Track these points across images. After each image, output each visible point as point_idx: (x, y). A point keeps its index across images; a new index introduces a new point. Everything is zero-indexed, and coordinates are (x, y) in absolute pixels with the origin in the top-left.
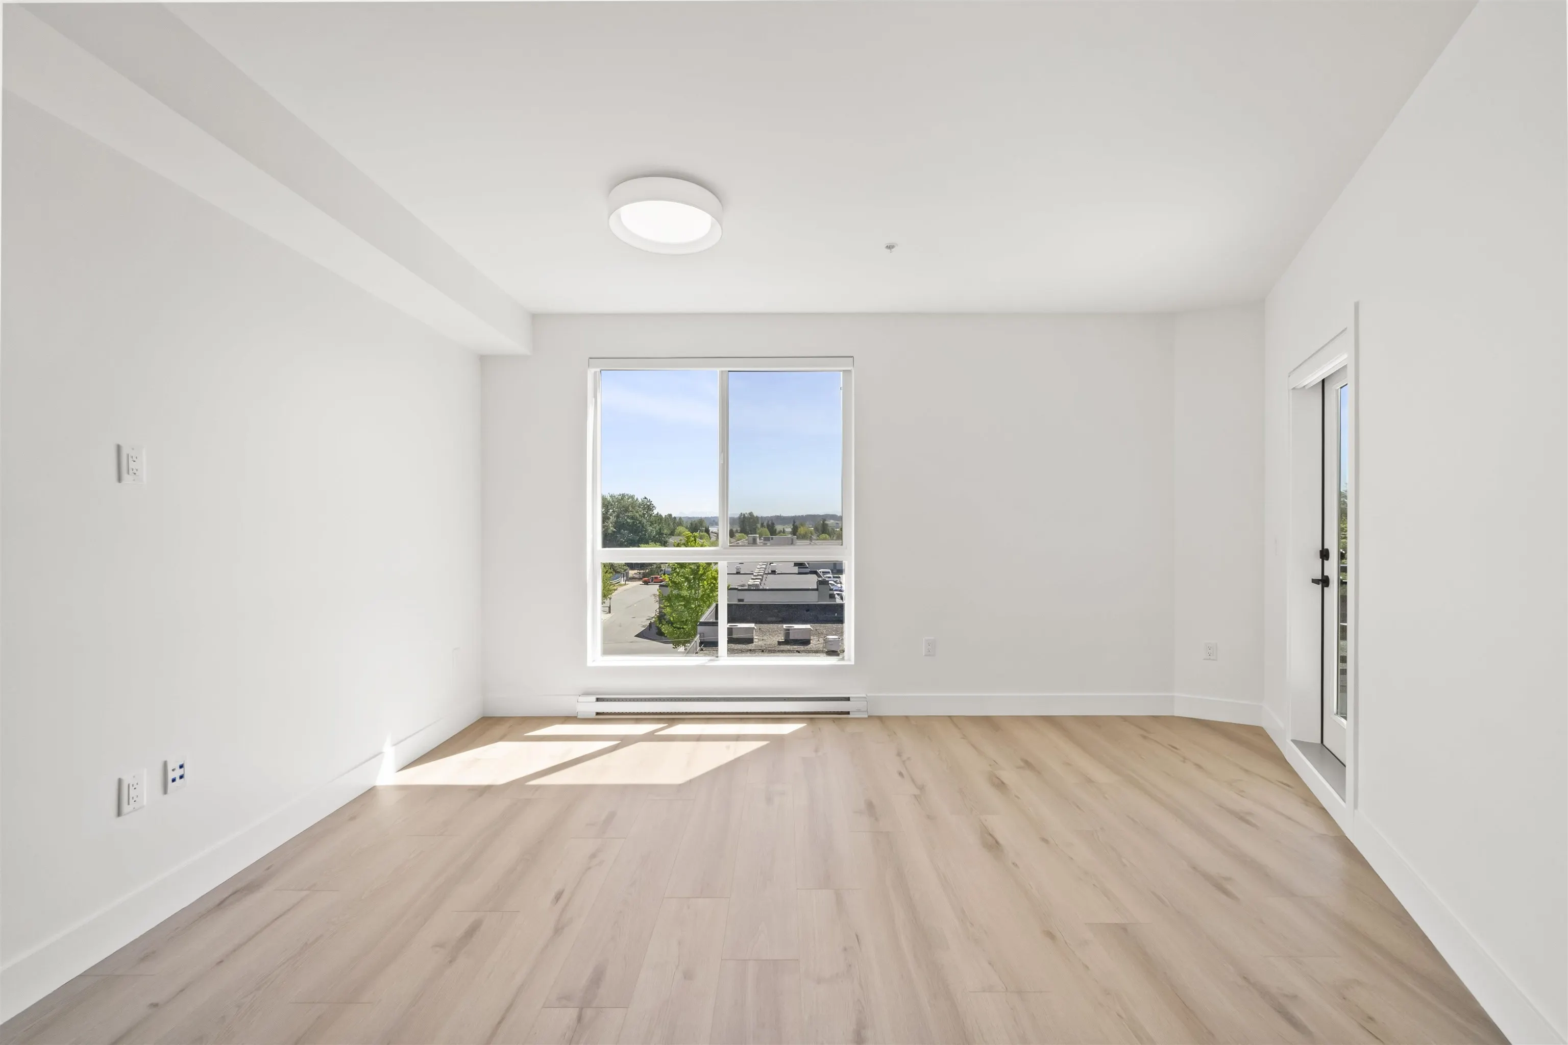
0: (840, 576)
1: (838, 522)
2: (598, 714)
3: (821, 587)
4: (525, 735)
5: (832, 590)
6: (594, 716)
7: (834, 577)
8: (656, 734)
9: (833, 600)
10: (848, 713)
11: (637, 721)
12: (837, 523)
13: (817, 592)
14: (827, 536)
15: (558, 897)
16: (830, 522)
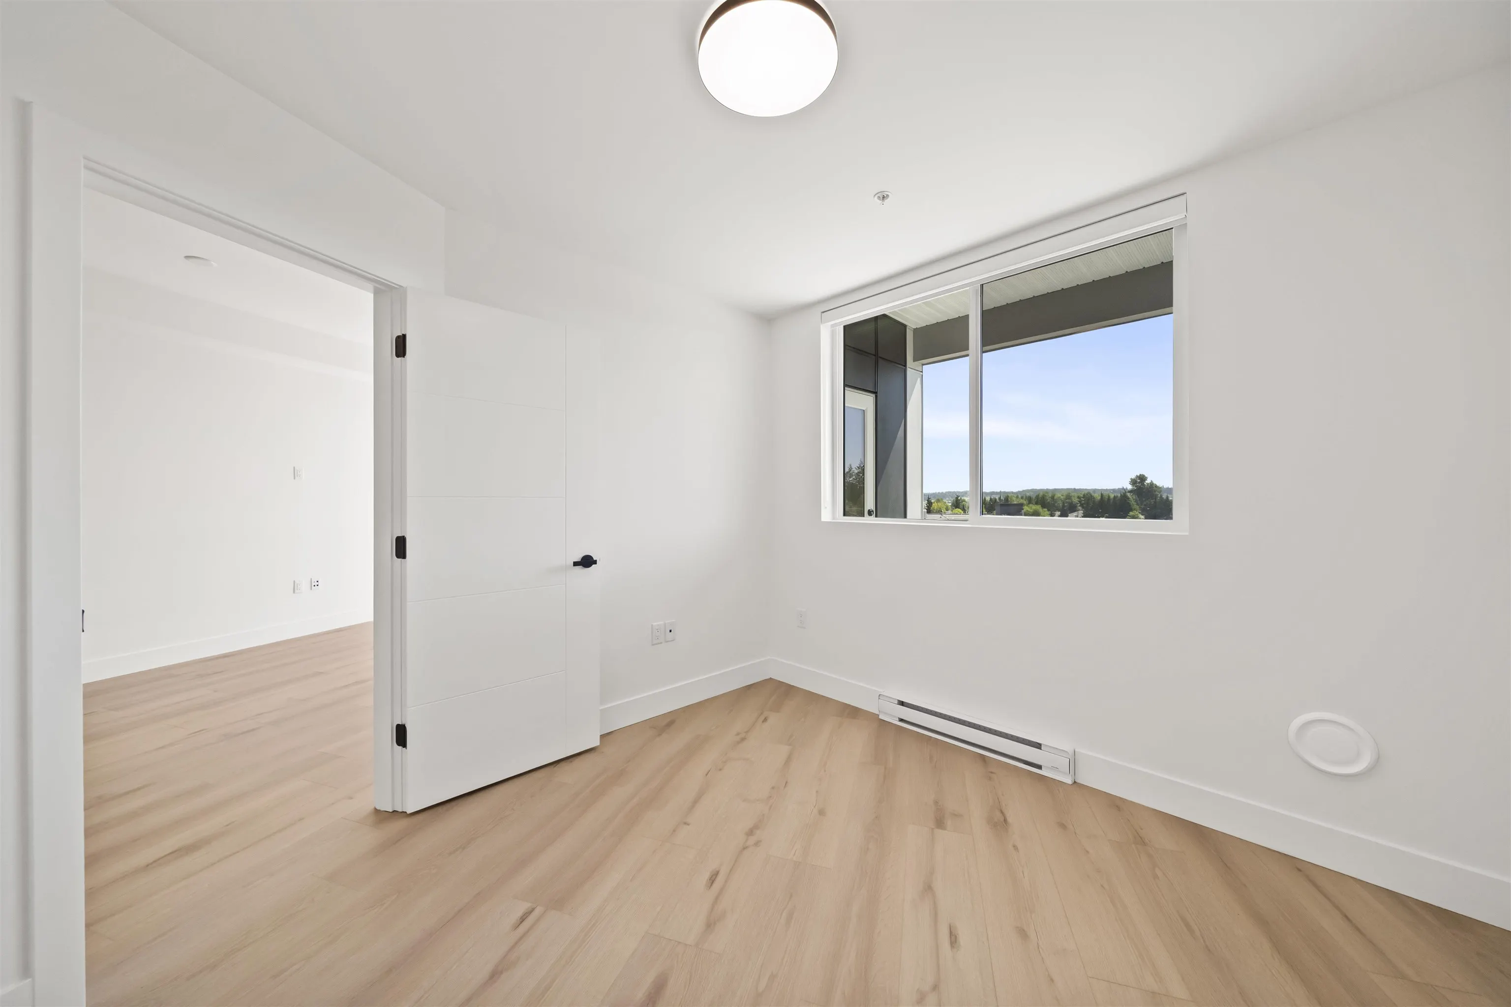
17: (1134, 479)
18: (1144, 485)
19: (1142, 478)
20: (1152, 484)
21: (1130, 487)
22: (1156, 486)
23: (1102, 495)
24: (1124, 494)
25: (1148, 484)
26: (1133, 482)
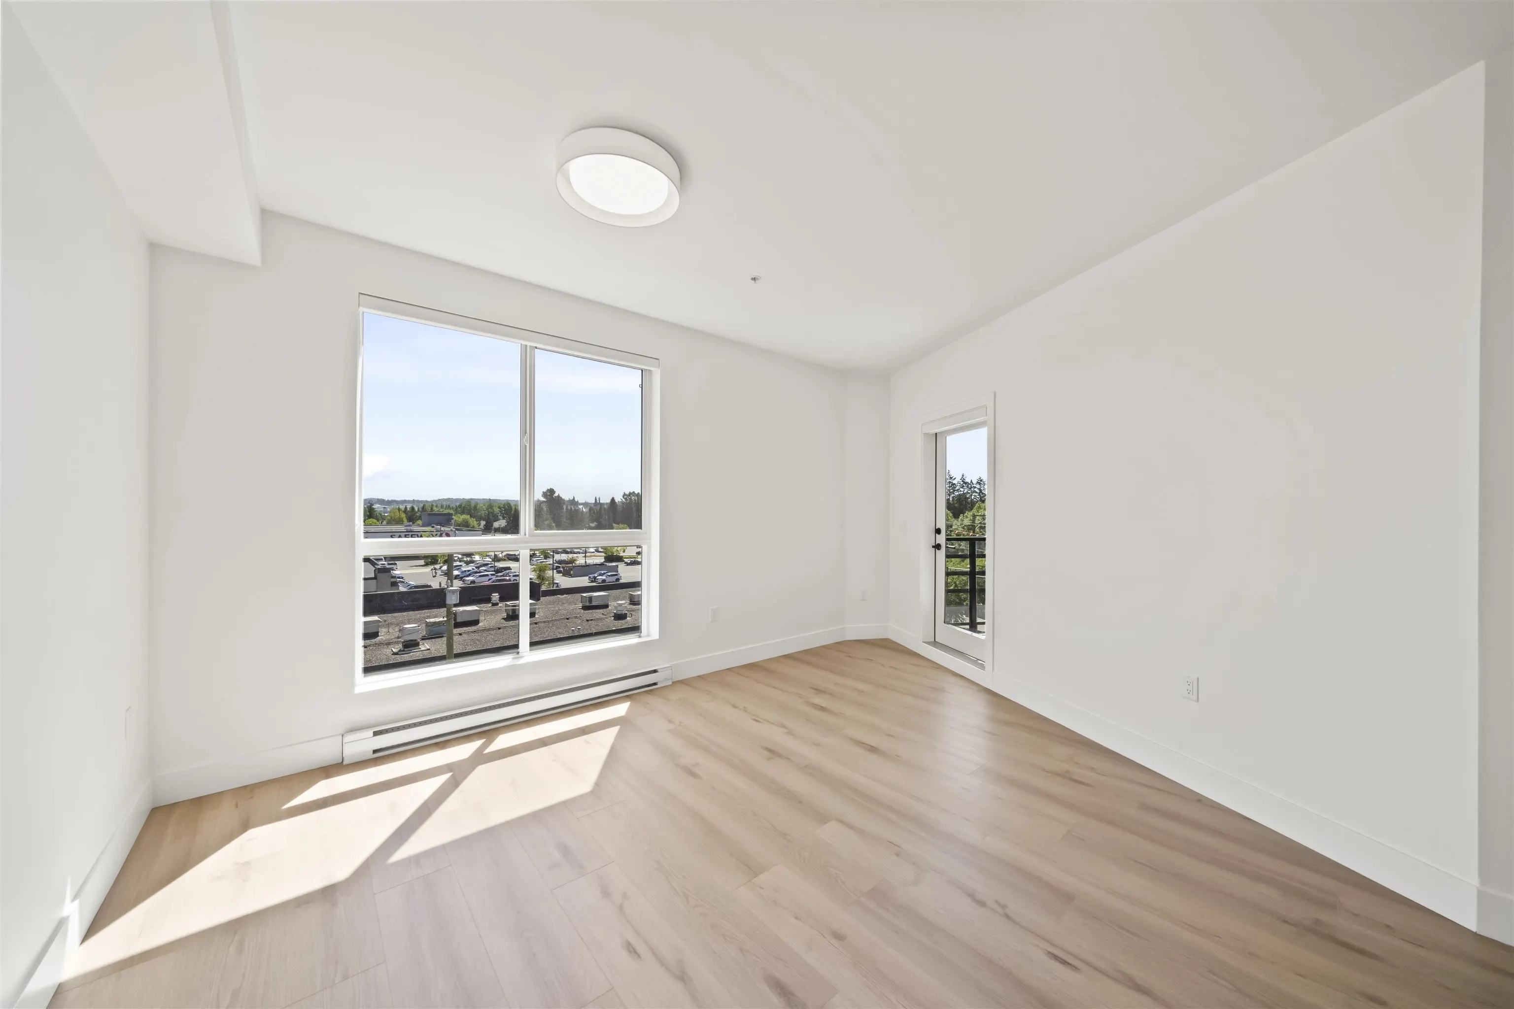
0: (396, 562)
1: (386, 507)
2: (375, 751)
3: (379, 575)
4: (283, 808)
5: (394, 577)
7: (389, 564)
8: (487, 751)
9: (396, 587)
10: (655, 684)
12: (384, 508)
13: (374, 581)
14: (375, 521)
15: (631, 949)
16: (377, 506)
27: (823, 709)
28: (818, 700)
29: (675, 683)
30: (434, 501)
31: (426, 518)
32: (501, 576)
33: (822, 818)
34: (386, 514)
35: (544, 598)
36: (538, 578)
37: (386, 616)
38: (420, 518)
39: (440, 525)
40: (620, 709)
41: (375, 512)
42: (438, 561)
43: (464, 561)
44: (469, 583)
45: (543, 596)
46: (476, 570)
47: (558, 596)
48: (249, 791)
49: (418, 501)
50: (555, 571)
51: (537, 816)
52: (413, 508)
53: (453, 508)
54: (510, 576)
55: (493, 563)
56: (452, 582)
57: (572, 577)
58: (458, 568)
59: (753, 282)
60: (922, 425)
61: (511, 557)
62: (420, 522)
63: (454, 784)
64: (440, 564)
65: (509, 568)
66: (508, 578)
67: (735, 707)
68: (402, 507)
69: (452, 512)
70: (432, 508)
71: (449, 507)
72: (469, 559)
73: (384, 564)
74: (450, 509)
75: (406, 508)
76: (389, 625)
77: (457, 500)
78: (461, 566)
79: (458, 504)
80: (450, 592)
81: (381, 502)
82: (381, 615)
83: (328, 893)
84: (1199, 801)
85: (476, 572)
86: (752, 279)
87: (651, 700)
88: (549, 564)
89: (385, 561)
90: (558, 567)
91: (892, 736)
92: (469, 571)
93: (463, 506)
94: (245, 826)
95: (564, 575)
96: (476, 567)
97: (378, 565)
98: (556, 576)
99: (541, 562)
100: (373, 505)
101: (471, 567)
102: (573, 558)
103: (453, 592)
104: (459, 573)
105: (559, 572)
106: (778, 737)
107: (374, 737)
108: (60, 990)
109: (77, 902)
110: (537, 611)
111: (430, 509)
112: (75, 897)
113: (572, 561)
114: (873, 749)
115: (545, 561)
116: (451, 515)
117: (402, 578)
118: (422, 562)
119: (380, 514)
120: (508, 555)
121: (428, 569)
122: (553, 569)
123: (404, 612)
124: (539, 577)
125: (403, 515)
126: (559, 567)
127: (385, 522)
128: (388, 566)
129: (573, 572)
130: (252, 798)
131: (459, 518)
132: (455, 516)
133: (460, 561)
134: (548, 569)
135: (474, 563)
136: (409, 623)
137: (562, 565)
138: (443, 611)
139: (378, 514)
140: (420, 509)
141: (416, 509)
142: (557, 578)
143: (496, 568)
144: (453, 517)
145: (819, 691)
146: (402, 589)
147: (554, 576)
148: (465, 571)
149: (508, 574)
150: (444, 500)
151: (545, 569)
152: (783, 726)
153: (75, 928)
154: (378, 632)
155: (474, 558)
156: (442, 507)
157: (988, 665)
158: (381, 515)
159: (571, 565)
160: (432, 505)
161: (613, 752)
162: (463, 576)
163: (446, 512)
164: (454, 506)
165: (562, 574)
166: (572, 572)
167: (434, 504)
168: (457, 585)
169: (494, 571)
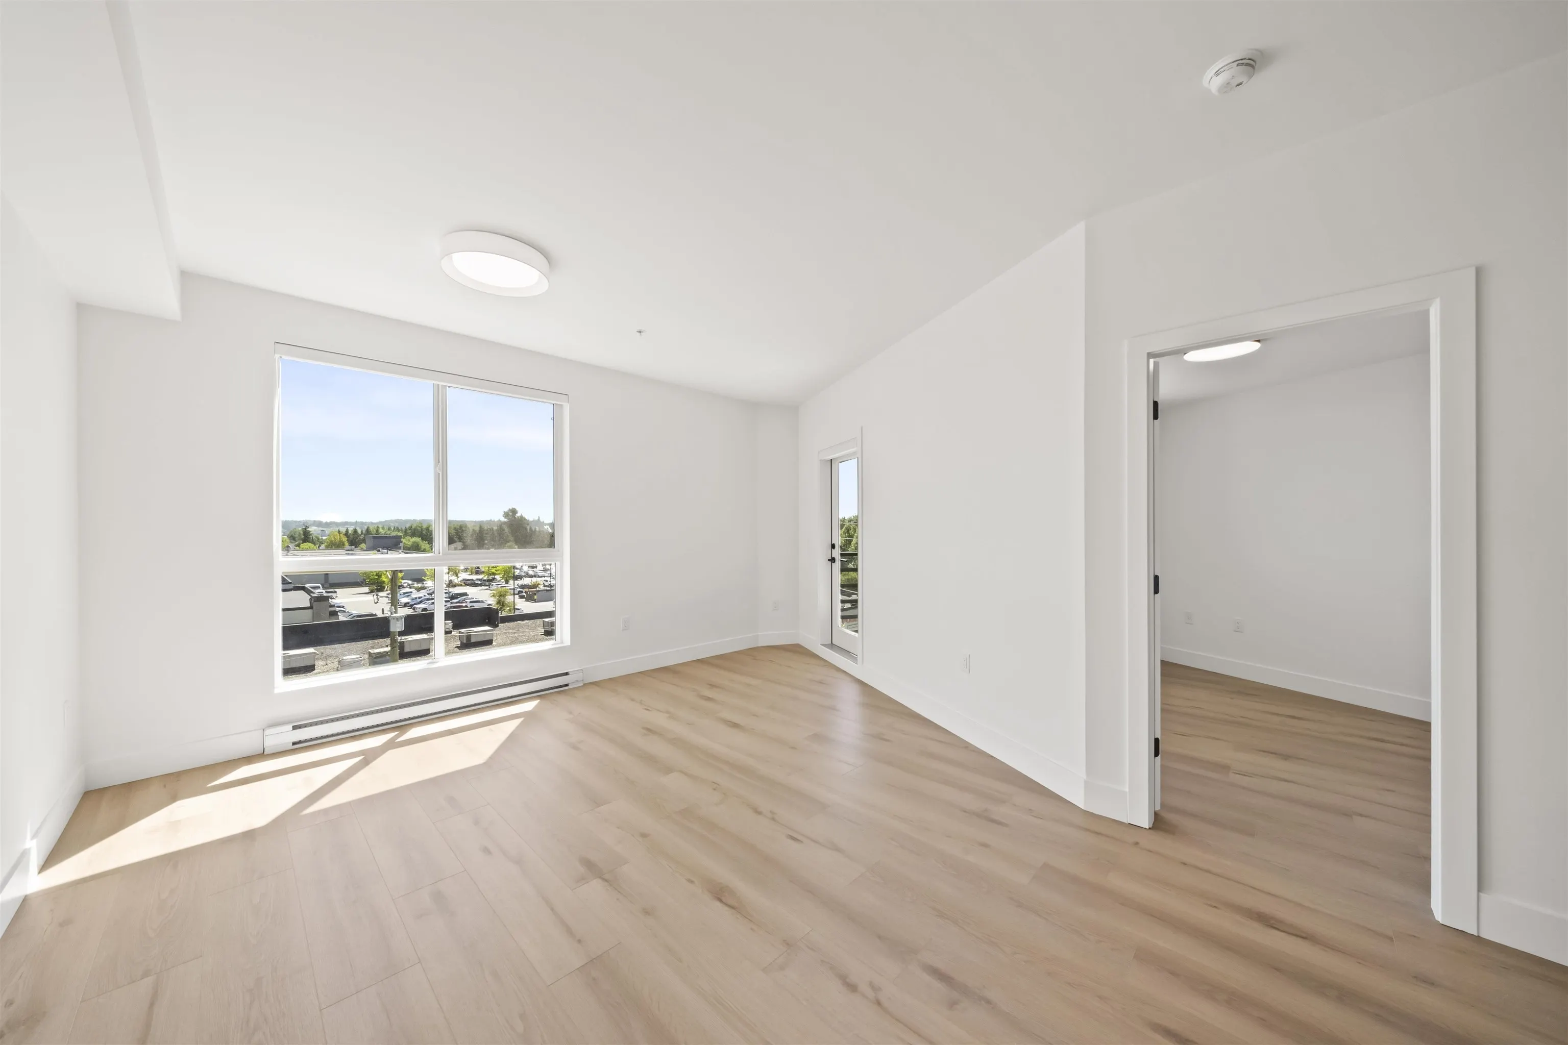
0: (336, 590)
1: (324, 529)
2: (294, 744)
3: (315, 604)
4: (208, 786)
5: (333, 606)
6: (291, 747)
7: (327, 592)
9: (335, 617)
10: (567, 685)
11: (354, 738)
12: (322, 531)
13: (310, 611)
14: (312, 545)
15: (486, 851)
16: (312, 529)
17: (507, 512)
18: (515, 518)
19: (514, 511)
20: (522, 517)
21: (503, 519)
22: (525, 519)
23: (481, 527)
24: (501, 525)
25: (518, 517)
26: (506, 515)
27: (709, 699)
28: (708, 693)
29: (585, 685)
30: (381, 522)
31: (370, 542)
32: (459, 602)
33: (668, 770)
34: (324, 538)
35: (502, 624)
36: (497, 604)
37: (324, 648)
38: (364, 541)
39: (387, 549)
40: (529, 706)
41: (311, 534)
42: (384, 588)
43: (414, 587)
44: (421, 610)
45: (501, 623)
46: (428, 597)
47: (518, 622)
48: (177, 776)
49: (362, 523)
50: (517, 596)
51: (434, 781)
52: (355, 531)
53: (402, 531)
54: (467, 602)
55: (448, 589)
56: (396, 609)
57: (536, 602)
58: (407, 594)
59: (639, 334)
60: (819, 452)
61: (468, 582)
62: (363, 546)
63: (366, 762)
64: (387, 591)
65: (465, 594)
66: (464, 605)
67: (633, 700)
68: (343, 530)
69: (400, 534)
70: (377, 531)
71: (398, 530)
72: (420, 585)
73: (322, 592)
74: (399, 531)
75: (347, 530)
76: (327, 658)
77: (407, 521)
78: (411, 592)
79: (408, 526)
80: (394, 619)
81: (319, 524)
82: (318, 647)
83: (249, 836)
84: (966, 747)
85: (428, 599)
86: (638, 331)
87: (562, 699)
88: (510, 589)
89: (323, 589)
90: (520, 592)
91: (757, 716)
92: (420, 598)
93: (413, 527)
94: (174, 798)
95: (527, 600)
96: (428, 594)
97: (314, 593)
98: (518, 601)
99: (501, 587)
100: (308, 528)
101: (422, 593)
102: (537, 581)
103: (397, 619)
104: (409, 601)
105: (522, 597)
106: (659, 720)
107: (294, 731)
108: (25, 900)
109: (35, 841)
110: (494, 639)
111: (375, 531)
112: (33, 837)
113: (535, 586)
114: (735, 726)
115: (506, 585)
116: (400, 537)
117: (343, 607)
118: (366, 589)
119: (316, 537)
120: (464, 580)
121: (370, 598)
122: (514, 594)
123: (344, 643)
124: (499, 602)
125: (345, 539)
126: (522, 592)
127: (323, 546)
128: (325, 595)
129: (537, 597)
130: (178, 781)
131: (408, 541)
132: (404, 538)
133: (410, 588)
134: (508, 594)
135: (426, 590)
136: (350, 654)
137: (525, 590)
138: (388, 641)
139: (314, 538)
140: (364, 532)
141: (359, 532)
142: (518, 603)
143: (451, 594)
144: (402, 540)
145: (712, 686)
146: (342, 618)
147: (515, 601)
148: (416, 598)
149: (464, 600)
150: (392, 521)
151: (505, 594)
152: (668, 712)
153: (35, 861)
154: (314, 665)
155: (426, 584)
156: (389, 529)
157: (859, 658)
158: (318, 539)
159: (535, 589)
160: (378, 527)
161: (512, 737)
162: (413, 603)
163: (393, 534)
164: (404, 528)
165: (524, 599)
166: (535, 597)
167: (380, 526)
168: (404, 612)
169: (449, 597)
